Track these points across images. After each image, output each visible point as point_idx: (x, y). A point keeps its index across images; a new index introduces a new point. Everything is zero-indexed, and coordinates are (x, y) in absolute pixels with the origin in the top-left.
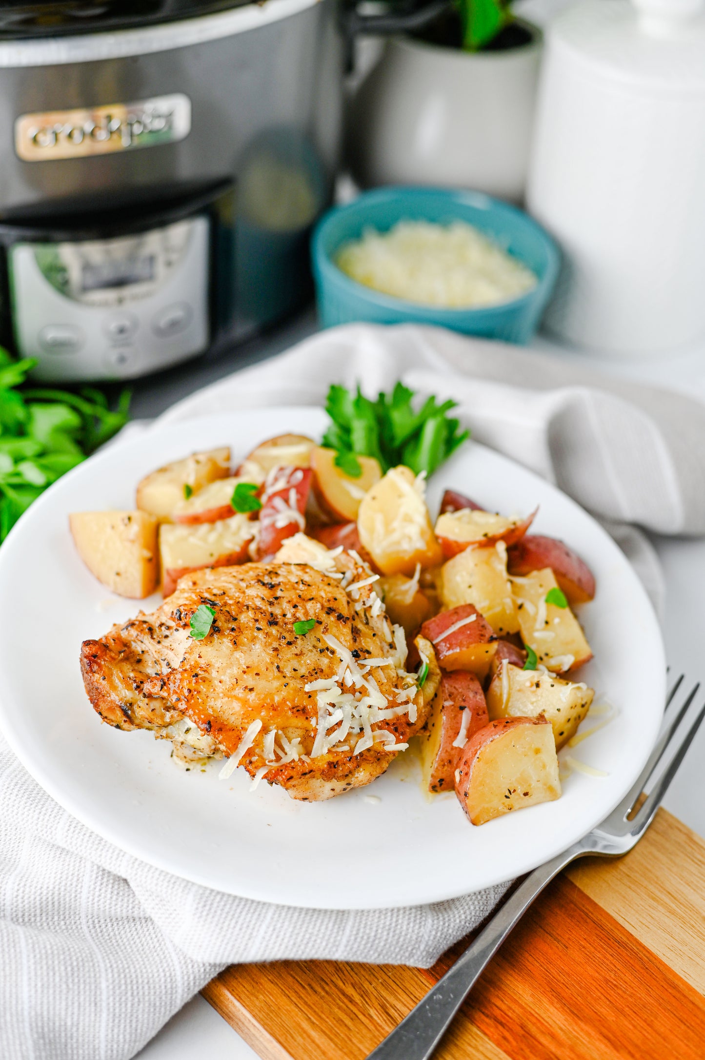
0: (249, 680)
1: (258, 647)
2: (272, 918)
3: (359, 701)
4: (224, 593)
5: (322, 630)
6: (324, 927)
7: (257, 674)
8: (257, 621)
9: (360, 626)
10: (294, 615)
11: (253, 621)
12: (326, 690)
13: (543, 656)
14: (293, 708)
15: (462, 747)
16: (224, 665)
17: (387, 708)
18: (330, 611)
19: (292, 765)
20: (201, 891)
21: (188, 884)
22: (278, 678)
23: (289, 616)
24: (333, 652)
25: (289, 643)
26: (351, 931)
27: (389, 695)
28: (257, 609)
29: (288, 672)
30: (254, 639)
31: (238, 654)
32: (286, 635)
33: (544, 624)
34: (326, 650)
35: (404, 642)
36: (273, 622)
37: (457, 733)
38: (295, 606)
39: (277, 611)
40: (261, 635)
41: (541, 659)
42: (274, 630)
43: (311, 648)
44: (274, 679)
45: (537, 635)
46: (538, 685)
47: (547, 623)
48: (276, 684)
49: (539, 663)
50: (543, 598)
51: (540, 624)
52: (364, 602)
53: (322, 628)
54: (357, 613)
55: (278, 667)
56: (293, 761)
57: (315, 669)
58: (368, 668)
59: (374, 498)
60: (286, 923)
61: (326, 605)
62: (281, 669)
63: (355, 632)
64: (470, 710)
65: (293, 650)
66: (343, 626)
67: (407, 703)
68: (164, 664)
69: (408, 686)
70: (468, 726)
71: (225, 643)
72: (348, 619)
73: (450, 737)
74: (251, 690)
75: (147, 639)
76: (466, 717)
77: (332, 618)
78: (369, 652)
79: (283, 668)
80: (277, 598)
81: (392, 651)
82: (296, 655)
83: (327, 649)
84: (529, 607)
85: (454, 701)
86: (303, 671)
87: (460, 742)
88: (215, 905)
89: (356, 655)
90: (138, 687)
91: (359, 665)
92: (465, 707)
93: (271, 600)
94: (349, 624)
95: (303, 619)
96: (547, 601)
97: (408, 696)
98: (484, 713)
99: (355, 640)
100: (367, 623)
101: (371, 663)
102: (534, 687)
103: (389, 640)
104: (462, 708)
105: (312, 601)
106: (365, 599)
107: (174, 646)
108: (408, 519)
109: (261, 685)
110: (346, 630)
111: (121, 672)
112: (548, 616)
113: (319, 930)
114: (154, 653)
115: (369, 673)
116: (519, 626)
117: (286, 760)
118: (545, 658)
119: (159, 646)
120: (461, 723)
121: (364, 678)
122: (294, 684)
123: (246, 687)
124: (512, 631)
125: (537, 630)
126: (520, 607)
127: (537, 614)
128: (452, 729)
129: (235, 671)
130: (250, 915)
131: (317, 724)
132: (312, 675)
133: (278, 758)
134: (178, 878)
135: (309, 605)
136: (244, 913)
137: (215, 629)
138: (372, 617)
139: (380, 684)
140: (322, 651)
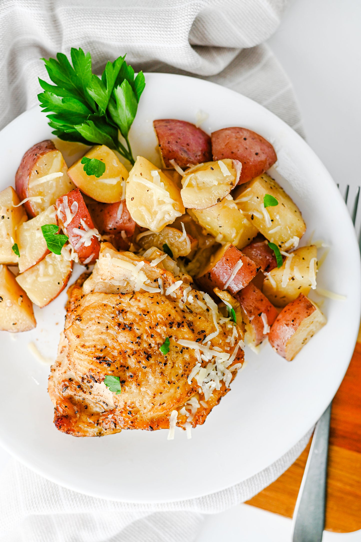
0: (158, 399)
1: (151, 378)
2: (236, 489)
3: (215, 363)
4: (106, 347)
5: (175, 340)
6: (261, 477)
7: (161, 393)
8: (139, 362)
9: (190, 318)
10: (156, 343)
11: (138, 363)
12: (198, 373)
13: (280, 244)
14: (188, 393)
15: (269, 332)
16: (141, 399)
17: (230, 357)
18: (171, 325)
19: (199, 411)
20: (198, 501)
21: (190, 502)
22: (171, 386)
23: (153, 345)
24: (187, 348)
25: (165, 364)
26: (273, 469)
27: (227, 346)
28: (135, 353)
29: (174, 379)
30: (145, 374)
31: (143, 389)
32: (159, 359)
33: (271, 222)
34: (183, 350)
35: (212, 301)
36: (148, 357)
37: (263, 327)
38: (152, 336)
39: (145, 345)
40: (148, 369)
41: (280, 246)
42: (152, 361)
43: (175, 355)
44: (169, 389)
45: (271, 232)
46: (293, 279)
47: (272, 221)
48: (172, 391)
49: (281, 250)
50: (262, 205)
51: (268, 223)
52: (182, 301)
53: (173, 338)
54: (183, 311)
55: (169, 383)
56: (198, 409)
57: (185, 365)
58: (209, 343)
59: (132, 199)
60: (244, 488)
61: (168, 322)
62: (170, 381)
63: (190, 325)
64: (264, 313)
65: (169, 365)
66: (183, 329)
67: (236, 343)
68: (101, 403)
69: (231, 331)
70: (267, 321)
71: (132, 387)
72: (183, 322)
73: (260, 331)
74: (164, 403)
75: (81, 393)
76: (264, 318)
77: (175, 328)
78: (203, 331)
79: (171, 380)
80: (139, 338)
81: (210, 312)
82: (172, 367)
83: (184, 348)
84: (256, 214)
85: (254, 315)
86: (181, 372)
87: (266, 329)
88: (208, 502)
89: (199, 340)
90: (98, 424)
91: (204, 345)
92: (261, 313)
93: (137, 340)
94: (185, 324)
95: (161, 341)
96: (265, 207)
97: (235, 338)
98: (270, 307)
99: (193, 330)
100: (191, 312)
101: (208, 338)
102: (292, 280)
103: (205, 308)
104: (260, 315)
105: (159, 327)
106: (182, 298)
107: (101, 393)
108: (161, 203)
109: (165, 397)
110: (185, 329)
111: (84, 422)
112: (271, 216)
113: (260, 480)
114: (91, 400)
115: (212, 345)
116: (258, 230)
117: (194, 411)
118: (283, 246)
119: (92, 396)
120: (263, 322)
121: (211, 349)
122: (181, 384)
123: (160, 404)
124: (255, 235)
125: (269, 229)
126: (252, 217)
127: (264, 217)
128: (259, 327)
129: (148, 398)
130: (226, 495)
131: (202, 390)
132: (186, 371)
133: (189, 411)
134: (183, 502)
135: (158, 330)
136: (223, 496)
137: (123, 382)
138: (190, 304)
139: (219, 345)
140: (182, 352)
